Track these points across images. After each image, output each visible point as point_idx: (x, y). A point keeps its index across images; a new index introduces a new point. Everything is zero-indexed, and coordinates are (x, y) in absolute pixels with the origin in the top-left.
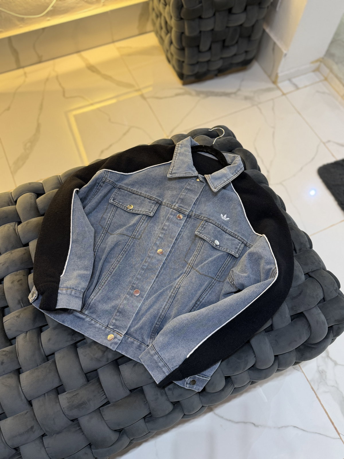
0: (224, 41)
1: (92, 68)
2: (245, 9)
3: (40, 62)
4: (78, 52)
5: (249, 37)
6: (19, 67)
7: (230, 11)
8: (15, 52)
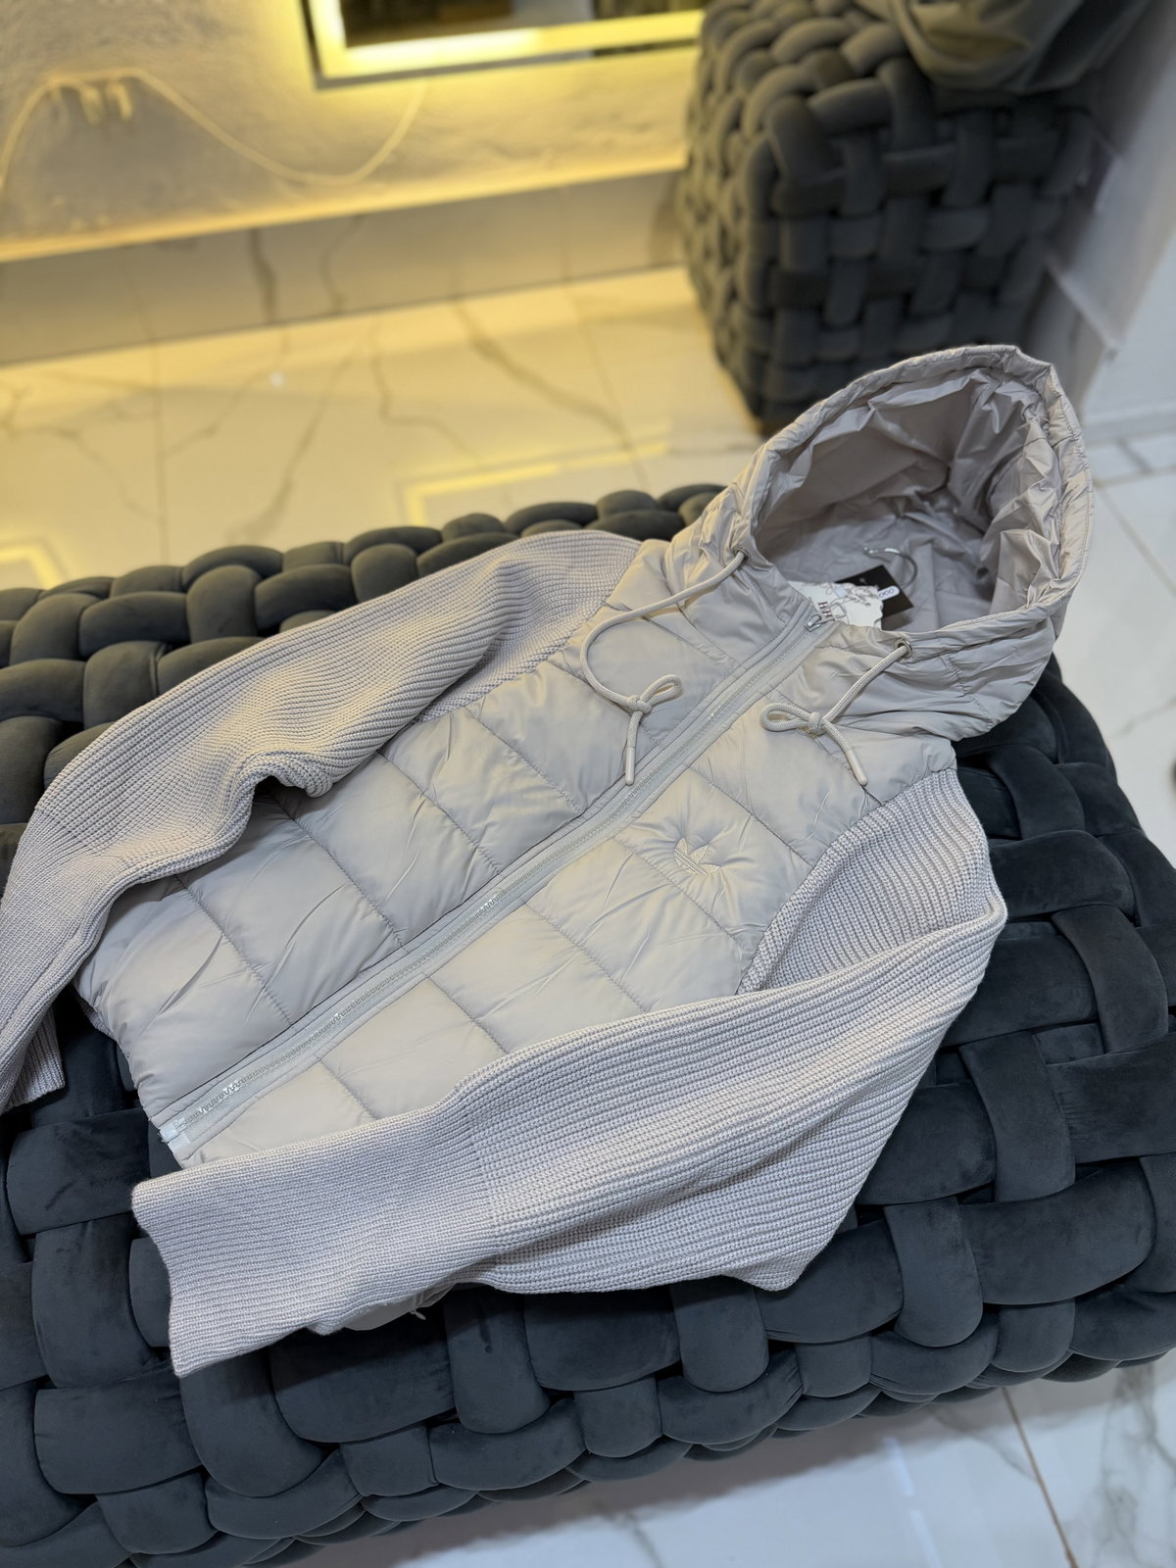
0: (908, 298)
1: (486, 348)
2: (987, 197)
3: (336, 312)
4: (455, 297)
5: (994, 293)
6: (273, 321)
7: (935, 198)
8: (266, 276)
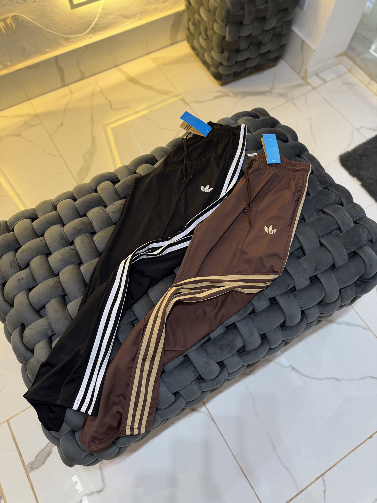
1: (133, 80)
3: (83, 79)
4: (117, 66)
6: (65, 85)
8: (61, 70)
